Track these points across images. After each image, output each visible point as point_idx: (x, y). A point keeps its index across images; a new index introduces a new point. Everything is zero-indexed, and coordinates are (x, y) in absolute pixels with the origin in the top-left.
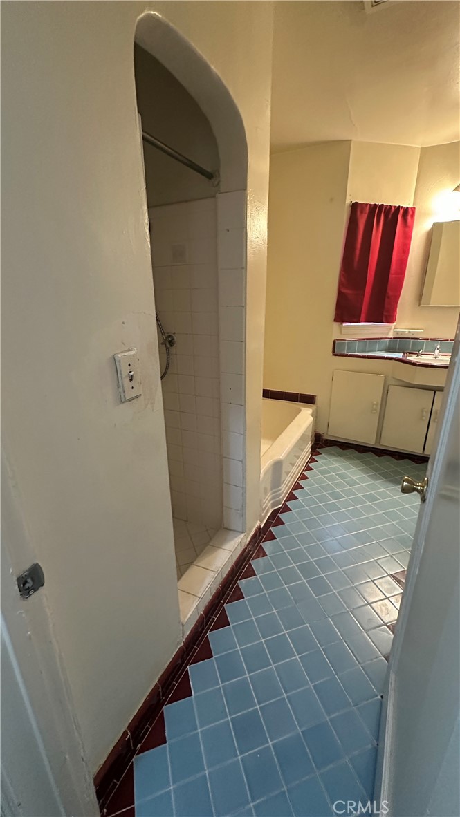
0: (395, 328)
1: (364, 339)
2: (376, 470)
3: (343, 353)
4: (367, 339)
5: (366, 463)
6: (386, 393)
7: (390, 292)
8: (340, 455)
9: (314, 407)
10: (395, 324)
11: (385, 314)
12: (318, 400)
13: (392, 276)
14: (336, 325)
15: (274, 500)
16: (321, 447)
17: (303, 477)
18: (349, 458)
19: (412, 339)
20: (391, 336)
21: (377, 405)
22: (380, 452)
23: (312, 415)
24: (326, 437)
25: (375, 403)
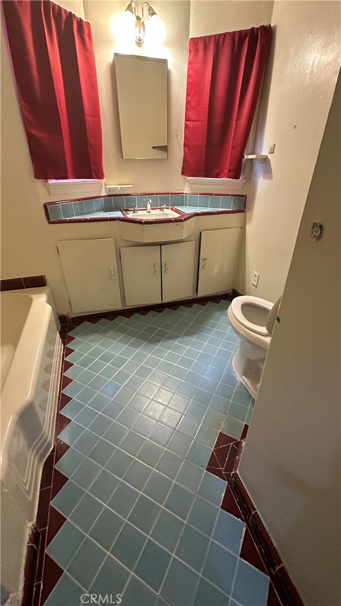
0: (105, 185)
1: (79, 200)
2: (132, 334)
3: (60, 219)
4: (83, 199)
5: (122, 330)
6: (119, 256)
7: (91, 140)
8: (94, 331)
9: (47, 289)
10: (104, 179)
11: (93, 167)
12: (49, 279)
13: (88, 119)
14: (39, 183)
15: (40, 453)
16: (71, 329)
17: (65, 382)
18: (104, 332)
19: (124, 195)
20: (103, 194)
21: (114, 271)
22: (128, 313)
23: (49, 302)
24: (72, 316)
25: (112, 269)
